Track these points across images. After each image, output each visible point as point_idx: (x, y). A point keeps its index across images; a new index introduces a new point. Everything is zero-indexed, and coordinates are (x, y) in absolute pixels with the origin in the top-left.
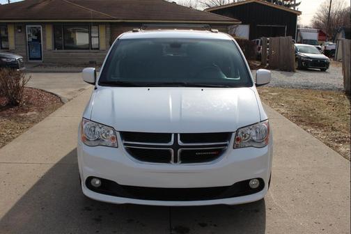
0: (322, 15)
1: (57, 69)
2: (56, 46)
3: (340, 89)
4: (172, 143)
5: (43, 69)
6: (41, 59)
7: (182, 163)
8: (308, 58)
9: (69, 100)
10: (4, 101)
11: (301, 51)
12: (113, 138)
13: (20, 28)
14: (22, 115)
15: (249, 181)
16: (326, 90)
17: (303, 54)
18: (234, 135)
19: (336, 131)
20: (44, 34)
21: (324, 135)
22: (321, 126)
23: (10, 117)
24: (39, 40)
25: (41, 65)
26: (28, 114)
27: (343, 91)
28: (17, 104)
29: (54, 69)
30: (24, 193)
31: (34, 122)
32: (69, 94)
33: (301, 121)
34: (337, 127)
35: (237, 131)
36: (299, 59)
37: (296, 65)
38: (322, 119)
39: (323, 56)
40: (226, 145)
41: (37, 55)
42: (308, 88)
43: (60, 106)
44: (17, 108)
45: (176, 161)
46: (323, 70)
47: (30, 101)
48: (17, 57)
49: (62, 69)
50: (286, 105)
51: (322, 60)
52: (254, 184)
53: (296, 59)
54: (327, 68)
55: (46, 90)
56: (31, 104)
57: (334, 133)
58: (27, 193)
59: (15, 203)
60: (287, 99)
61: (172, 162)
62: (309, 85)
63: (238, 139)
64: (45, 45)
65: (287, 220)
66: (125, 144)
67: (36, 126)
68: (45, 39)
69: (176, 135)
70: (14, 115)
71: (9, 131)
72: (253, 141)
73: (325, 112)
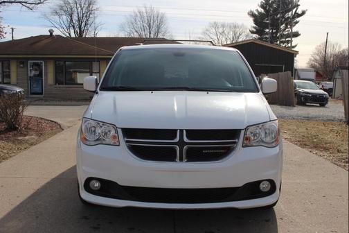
0: (318, 58)
1: (58, 103)
2: (57, 81)
3: (341, 120)
4: (177, 140)
5: (43, 102)
6: (41, 94)
7: (188, 161)
8: (308, 93)
9: (69, 127)
10: (3, 126)
11: (300, 87)
12: (114, 137)
13: (23, 63)
14: (20, 138)
15: (259, 182)
16: (328, 121)
17: (301, 90)
18: (243, 132)
19: (343, 153)
20: (46, 69)
21: (330, 156)
22: (326, 149)
23: (8, 139)
24: (40, 75)
25: (42, 100)
26: (27, 137)
27: (345, 122)
28: (16, 129)
29: (55, 103)
30: (18, 203)
31: (32, 144)
32: (69, 122)
33: (305, 145)
34: (342, 150)
35: (246, 129)
36: (298, 95)
37: (295, 100)
38: (326, 143)
39: (322, 92)
40: (235, 143)
41: (38, 90)
42: (309, 119)
43: (59, 132)
44: (15, 132)
45: (181, 160)
46: (323, 105)
47: (30, 126)
48: (18, 90)
49: (63, 103)
50: (289, 132)
51: (321, 96)
52: (265, 187)
53: (296, 94)
54: (327, 103)
55: (45, 118)
56: (30, 129)
57: (340, 154)
58: (21, 204)
59: (7, 212)
60: (290, 127)
61: (178, 159)
62: (310, 116)
63: (247, 139)
64: (46, 80)
65: (300, 229)
66: (127, 142)
67: (34, 147)
68: (46, 75)
69: (181, 131)
70: (12, 139)
71: (5, 151)
72: (263, 141)
73: (329, 137)
